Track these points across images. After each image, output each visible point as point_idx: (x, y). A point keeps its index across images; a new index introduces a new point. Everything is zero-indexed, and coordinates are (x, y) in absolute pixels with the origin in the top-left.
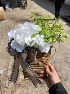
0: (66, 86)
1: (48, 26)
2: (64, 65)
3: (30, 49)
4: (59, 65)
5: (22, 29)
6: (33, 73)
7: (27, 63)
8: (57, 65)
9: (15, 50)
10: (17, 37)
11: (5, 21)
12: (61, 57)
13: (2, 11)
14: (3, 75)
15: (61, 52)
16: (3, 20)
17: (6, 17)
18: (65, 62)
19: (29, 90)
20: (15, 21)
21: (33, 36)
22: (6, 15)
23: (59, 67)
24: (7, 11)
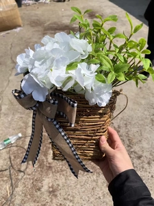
0: (150, 175)
1: (111, 42)
2: (148, 130)
3: (64, 96)
4: (137, 129)
5: (46, 49)
6: (71, 148)
7: (57, 126)
8: (132, 129)
9: (31, 97)
10: (35, 67)
11: (19, 29)
12: (143, 113)
13: (12, 6)
14: (17, 146)
15: (143, 102)
16: (15, 27)
17: (20, 21)
18: (151, 125)
19: (70, 178)
20: (40, 28)
21: (70, 66)
22: (21, 17)
23: (136, 135)
24: (23, 7)
